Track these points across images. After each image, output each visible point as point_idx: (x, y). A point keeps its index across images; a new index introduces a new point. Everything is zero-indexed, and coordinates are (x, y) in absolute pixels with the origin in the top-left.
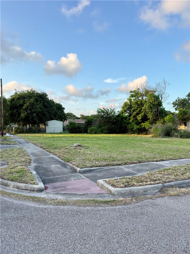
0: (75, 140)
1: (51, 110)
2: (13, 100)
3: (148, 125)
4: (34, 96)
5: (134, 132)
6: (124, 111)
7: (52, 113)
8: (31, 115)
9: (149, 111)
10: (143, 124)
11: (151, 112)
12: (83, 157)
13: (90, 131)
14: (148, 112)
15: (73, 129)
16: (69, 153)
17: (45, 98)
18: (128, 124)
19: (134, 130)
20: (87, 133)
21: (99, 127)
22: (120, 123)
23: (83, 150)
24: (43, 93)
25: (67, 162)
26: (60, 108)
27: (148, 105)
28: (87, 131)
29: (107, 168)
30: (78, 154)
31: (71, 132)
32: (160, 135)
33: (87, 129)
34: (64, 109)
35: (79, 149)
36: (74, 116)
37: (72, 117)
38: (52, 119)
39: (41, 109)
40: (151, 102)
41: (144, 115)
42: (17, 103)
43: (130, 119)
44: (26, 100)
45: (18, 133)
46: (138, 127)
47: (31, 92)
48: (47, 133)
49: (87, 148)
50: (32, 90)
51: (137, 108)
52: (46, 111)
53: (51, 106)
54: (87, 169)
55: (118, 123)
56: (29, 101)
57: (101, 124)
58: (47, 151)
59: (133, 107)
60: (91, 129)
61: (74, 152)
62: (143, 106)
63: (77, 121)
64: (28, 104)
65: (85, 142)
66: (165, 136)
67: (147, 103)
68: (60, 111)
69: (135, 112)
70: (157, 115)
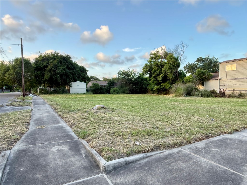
0: (98, 101)
1: (74, 72)
2: (37, 62)
3: (168, 85)
4: (58, 58)
5: (154, 92)
6: (145, 71)
7: (75, 75)
8: (55, 77)
9: (169, 71)
10: (163, 84)
11: (171, 72)
12: (109, 128)
13: (112, 92)
14: (168, 73)
15: (96, 90)
16: (87, 119)
17: (68, 60)
18: (148, 85)
19: (154, 90)
20: (109, 93)
21: (121, 88)
22: (140, 84)
23: (108, 114)
24: (67, 55)
25: (82, 139)
26: (83, 70)
27: (168, 66)
28: (109, 91)
29: (159, 155)
30: (101, 122)
31: (94, 92)
32: (182, 95)
33: (110, 90)
34: (87, 71)
35: (102, 112)
36: (97, 79)
37: (95, 80)
38: (76, 81)
39: (65, 71)
40: (171, 64)
41: (164, 75)
42: (41, 65)
43: (150, 80)
44: (50, 62)
45: (42, 94)
46: (158, 87)
47: (54, 55)
48: (71, 94)
49: (113, 110)
50: (56, 52)
51: (157, 69)
52: (70, 72)
53: (74, 68)
54: (121, 160)
55: (138, 83)
56: (53, 62)
57: (123, 85)
58: (59, 115)
59: (153, 69)
60: (113, 90)
61: (95, 117)
62: (163, 68)
63: (99, 83)
64: (52, 66)
65: (109, 103)
66: (186, 95)
67: (167, 64)
68: (83, 73)
69: (156, 73)
70: (176, 75)
